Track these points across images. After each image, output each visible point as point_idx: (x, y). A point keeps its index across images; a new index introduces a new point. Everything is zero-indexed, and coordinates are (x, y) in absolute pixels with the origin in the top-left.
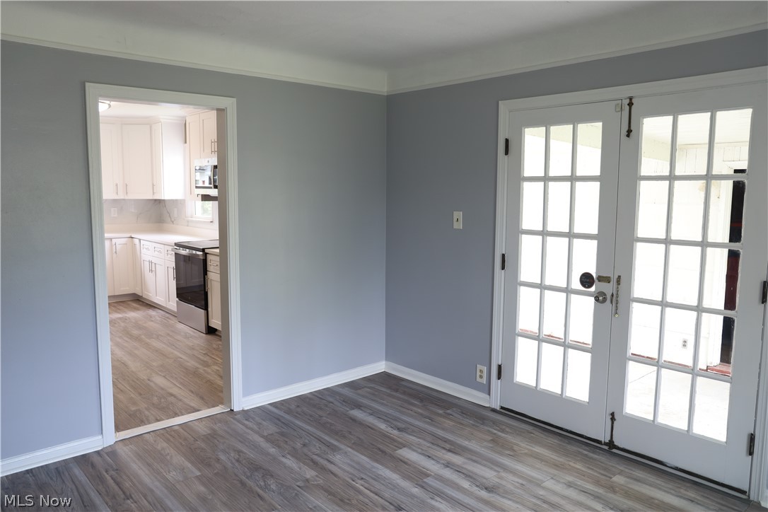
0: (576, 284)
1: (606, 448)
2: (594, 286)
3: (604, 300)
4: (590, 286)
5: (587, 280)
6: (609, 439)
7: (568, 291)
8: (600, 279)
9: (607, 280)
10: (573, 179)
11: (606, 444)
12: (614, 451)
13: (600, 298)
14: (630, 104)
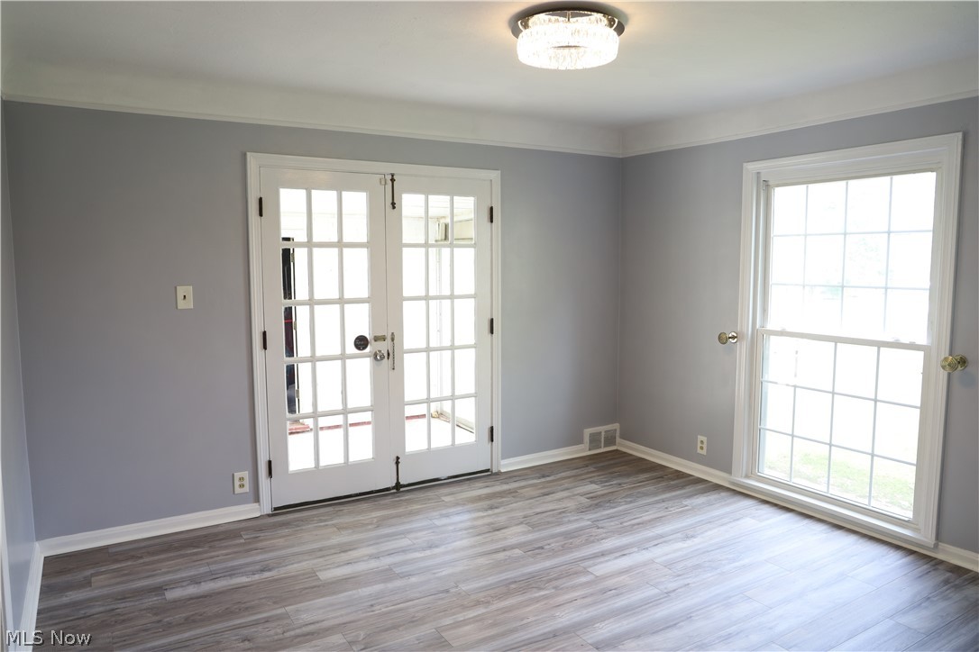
0: (351, 349)
1: (395, 491)
2: (369, 346)
3: (382, 357)
4: (364, 348)
5: (361, 343)
6: (395, 481)
7: (343, 357)
8: (376, 339)
9: (384, 338)
10: (340, 245)
11: (393, 488)
12: (402, 489)
13: (377, 357)
14: (393, 180)
